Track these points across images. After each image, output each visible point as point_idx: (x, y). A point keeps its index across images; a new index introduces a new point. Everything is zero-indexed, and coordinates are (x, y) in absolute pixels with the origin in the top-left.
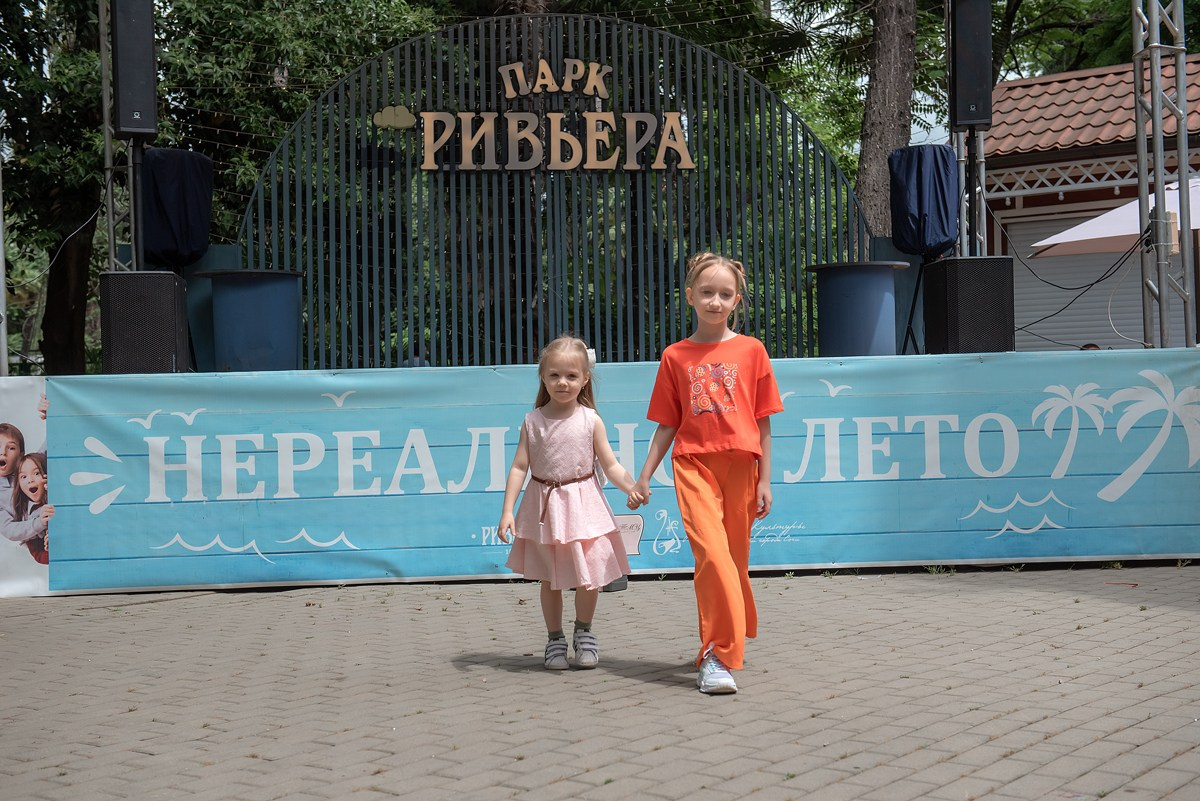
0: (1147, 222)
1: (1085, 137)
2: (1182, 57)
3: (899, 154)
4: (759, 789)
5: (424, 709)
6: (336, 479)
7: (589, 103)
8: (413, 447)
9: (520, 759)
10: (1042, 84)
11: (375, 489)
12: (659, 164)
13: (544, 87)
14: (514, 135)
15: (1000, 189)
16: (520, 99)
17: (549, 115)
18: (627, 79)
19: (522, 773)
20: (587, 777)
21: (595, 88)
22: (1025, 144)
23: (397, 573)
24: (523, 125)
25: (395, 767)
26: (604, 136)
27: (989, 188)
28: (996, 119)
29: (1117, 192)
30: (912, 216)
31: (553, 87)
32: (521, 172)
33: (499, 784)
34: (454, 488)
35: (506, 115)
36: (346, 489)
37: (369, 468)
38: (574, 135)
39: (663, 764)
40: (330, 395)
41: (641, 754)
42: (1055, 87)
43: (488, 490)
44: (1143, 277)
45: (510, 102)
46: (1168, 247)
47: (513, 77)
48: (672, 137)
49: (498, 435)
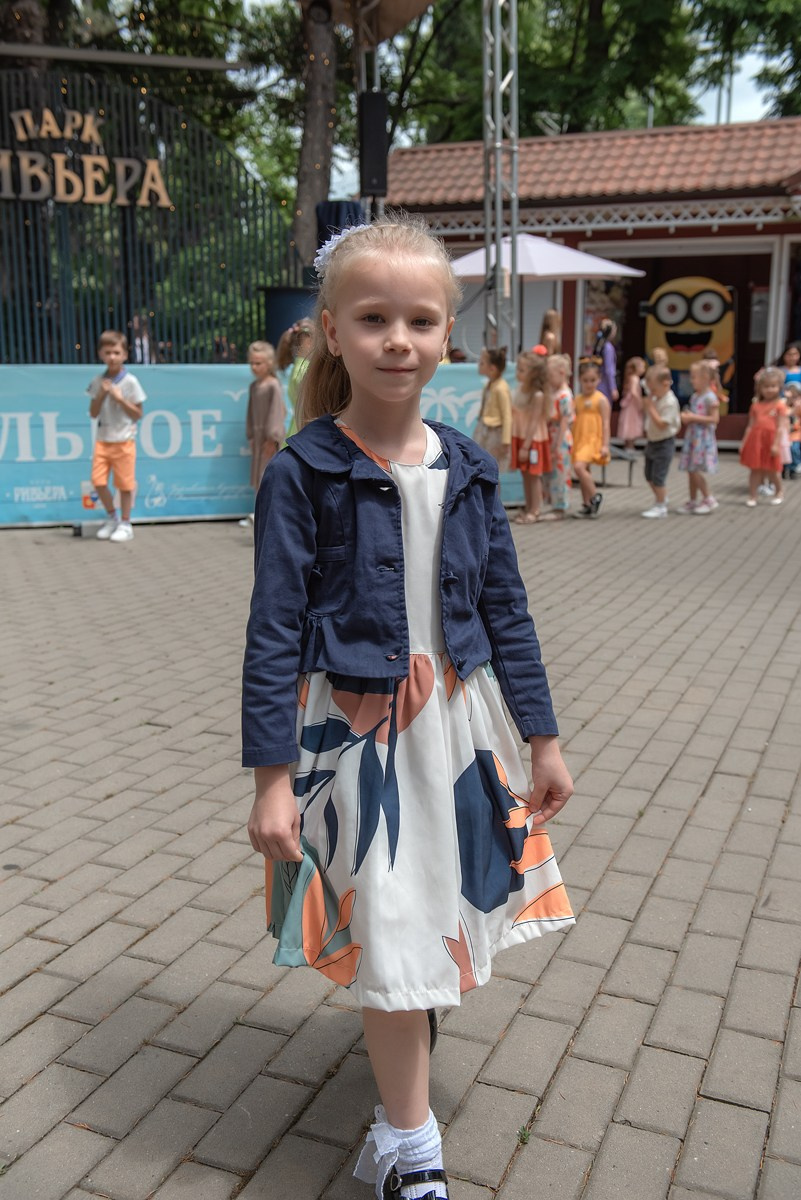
0: (490, 274)
1: (452, 196)
2: (516, 156)
3: (322, 206)
4: (222, 701)
7: (86, 148)
9: (51, 683)
10: (426, 152)
12: (143, 201)
13: (49, 133)
14: (27, 170)
16: (29, 141)
17: (55, 156)
18: (116, 131)
19: (53, 696)
20: (101, 696)
21: (91, 138)
22: (411, 198)
24: (33, 163)
26: (99, 176)
28: (391, 177)
29: (472, 237)
31: (56, 133)
32: (35, 203)
33: (36, 705)
35: (19, 154)
38: (74, 171)
39: (155, 683)
41: (139, 676)
42: (432, 155)
43: (19, 459)
44: (486, 312)
45: (21, 143)
46: (502, 293)
47: (23, 123)
48: (153, 179)
49: (24, 420)
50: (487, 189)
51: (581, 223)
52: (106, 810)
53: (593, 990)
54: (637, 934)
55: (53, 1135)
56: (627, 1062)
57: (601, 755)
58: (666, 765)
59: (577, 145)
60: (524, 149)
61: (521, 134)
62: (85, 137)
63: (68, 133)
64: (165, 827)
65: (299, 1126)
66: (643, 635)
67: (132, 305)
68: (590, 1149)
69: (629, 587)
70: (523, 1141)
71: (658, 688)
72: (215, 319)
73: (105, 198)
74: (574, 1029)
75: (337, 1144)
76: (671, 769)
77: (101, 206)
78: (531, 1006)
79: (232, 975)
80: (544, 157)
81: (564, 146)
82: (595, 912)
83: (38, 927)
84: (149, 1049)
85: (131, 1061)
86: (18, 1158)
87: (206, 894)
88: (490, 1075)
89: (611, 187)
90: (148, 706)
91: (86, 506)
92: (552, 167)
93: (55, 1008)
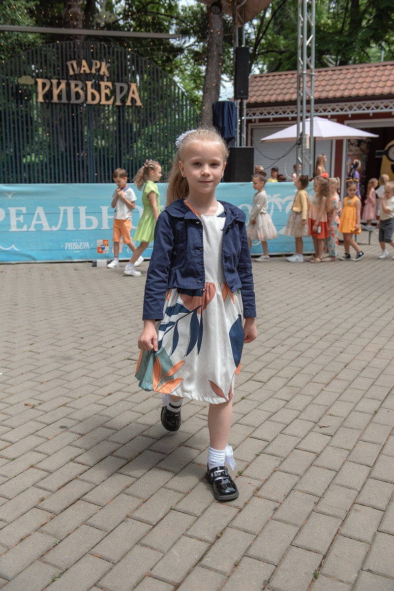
0: (299, 137)
1: (280, 98)
2: (313, 77)
3: (216, 104)
5: (47, 318)
6: (10, 225)
7: (101, 78)
8: (38, 214)
9: (82, 338)
10: (267, 76)
11: (25, 229)
12: (129, 103)
13: (84, 71)
14: (74, 90)
15: (251, 116)
16: (75, 75)
17: (87, 82)
18: (116, 70)
19: (83, 344)
20: (106, 345)
21: (104, 72)
22: (260, 99)
23: (34, 259)
24: (76, 86)
25: (37, 342)
26: (108, 91)
27: (247, 115)
28: (250, 89)
29: (290, 119)
30: (220, 127)
31: (88, 71)
32: (77, 105)
33: (75, 348)
34: (54, 229)
35: (70, 81)
36: (14, 229)
37: (22, 221)
38: (95, 89)
39: (132, 339)
40: (6, 194)
42: (271, 78)
43: (67, 229)
44: (297, 156)
45: (71, 76)
46: (305, 146)
47: (73, 67)
48: (133, 93)
49: (70, 210)
50: (299, 94)
51: (346, 111)
52: (108, 401)
53: (351, 502)
54: (375, 474)
55: (83, 559)
56: (369, 539)
57: (355, 381)
58: (389, 387)
59: (344, 71)
60: (317, 74)
61: (316, 67)
62: (101, 73)
63: (93, 71)
64: (136, 410)
65: (203, 562)
66: (376, 320)
67: (122, 154)
68: (350, 583)
69: (369, 295)
70: (316, 577)
71: (384, 348)
72: (162, 160)
73: (110, 102)
74: (342, 521)
75: (221, 573)
76: (391, 389)
77: (108, 106)
78: (320, 508)
79: (168, 485)
80: (327, 78)
81: (338, 72)
82: (353, 462)
83: (76, 457)
84: (129, 519)
85: (120, 525)
86: (67, 570)
87: (156, 444)
88: (298, 542)
89: (362, 92)
90: (128, 350)
91: (99, 252)
92: (331, 82)
93: (84, 497)
